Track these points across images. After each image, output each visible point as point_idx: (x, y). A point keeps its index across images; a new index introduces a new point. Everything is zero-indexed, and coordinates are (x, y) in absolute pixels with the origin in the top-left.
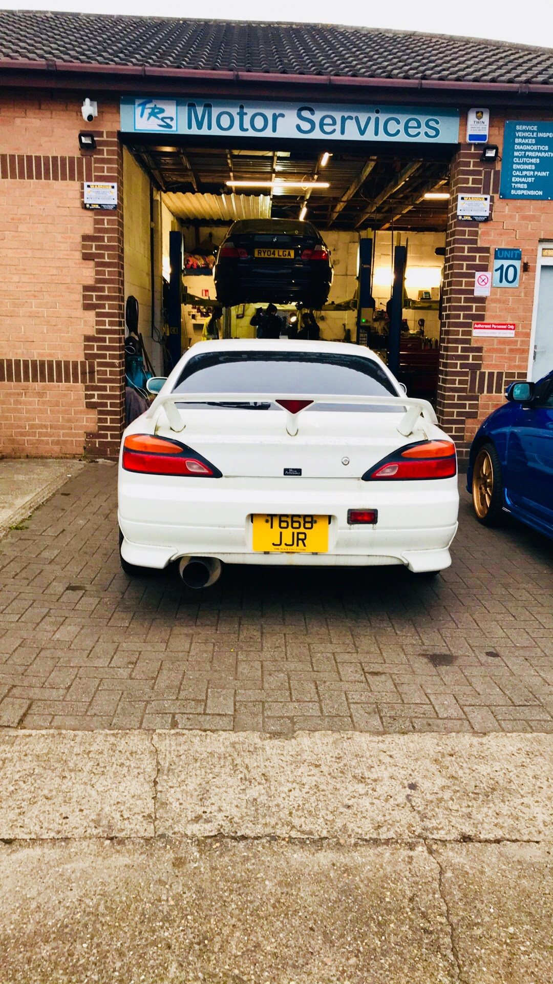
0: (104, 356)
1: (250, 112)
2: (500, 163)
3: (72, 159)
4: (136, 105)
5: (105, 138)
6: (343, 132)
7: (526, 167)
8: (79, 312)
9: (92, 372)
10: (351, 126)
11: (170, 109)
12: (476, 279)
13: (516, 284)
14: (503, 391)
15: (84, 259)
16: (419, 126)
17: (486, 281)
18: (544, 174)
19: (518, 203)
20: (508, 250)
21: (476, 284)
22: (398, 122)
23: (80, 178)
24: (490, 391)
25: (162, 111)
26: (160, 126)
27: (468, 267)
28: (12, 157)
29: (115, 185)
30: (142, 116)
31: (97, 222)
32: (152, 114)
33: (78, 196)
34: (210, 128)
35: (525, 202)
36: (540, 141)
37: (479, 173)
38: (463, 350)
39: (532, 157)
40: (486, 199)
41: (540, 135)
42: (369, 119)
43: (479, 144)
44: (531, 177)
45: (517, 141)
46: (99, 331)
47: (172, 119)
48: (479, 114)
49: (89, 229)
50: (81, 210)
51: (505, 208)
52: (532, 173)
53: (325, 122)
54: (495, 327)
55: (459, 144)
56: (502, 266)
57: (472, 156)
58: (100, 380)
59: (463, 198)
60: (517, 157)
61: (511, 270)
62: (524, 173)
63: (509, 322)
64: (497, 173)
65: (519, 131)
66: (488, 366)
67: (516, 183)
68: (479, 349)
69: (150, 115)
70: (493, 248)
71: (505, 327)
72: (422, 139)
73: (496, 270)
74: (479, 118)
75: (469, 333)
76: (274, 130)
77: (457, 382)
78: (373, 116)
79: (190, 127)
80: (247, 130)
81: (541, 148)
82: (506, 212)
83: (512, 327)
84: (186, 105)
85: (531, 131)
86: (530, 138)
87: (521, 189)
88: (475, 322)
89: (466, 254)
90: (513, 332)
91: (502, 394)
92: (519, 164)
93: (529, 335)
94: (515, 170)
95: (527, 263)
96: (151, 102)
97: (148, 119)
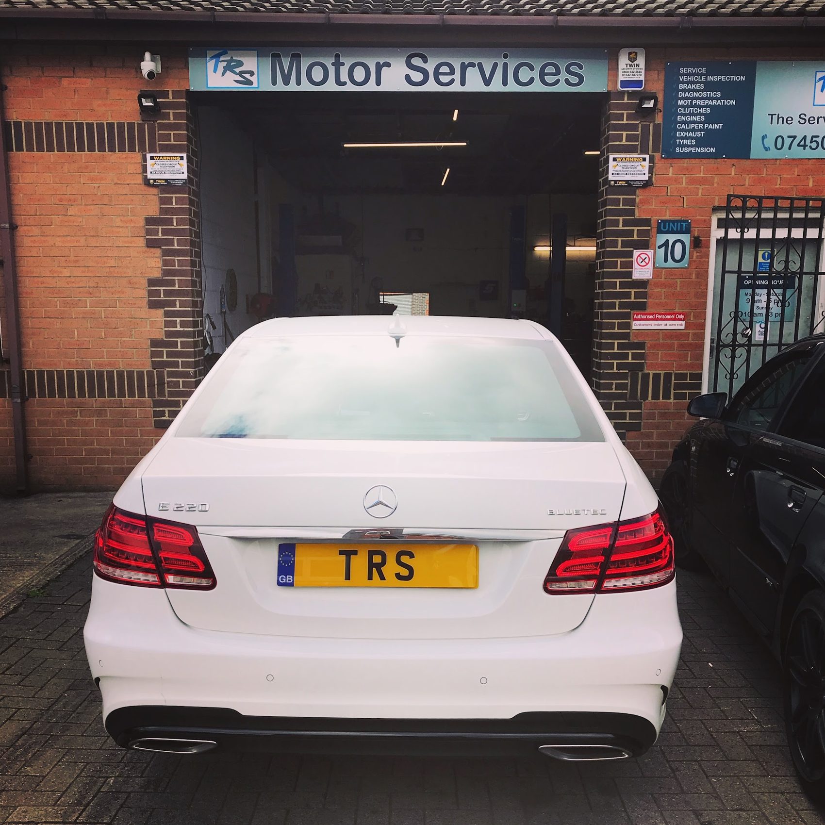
0: (176, 365)
1: (348, 62)
2: (661, 114)
3: (131, 126)
4: (208, 58)
5: (171, 99)
6: (463, 83)
7: (693, 118)
8: (144, 312)
9: (161, 384)
10: (473, 75)
11: (250, 63)
12: (634, 259)
13: (685, 264)
14: (672, 397)
15: (148, 247)
16: (558, 73)
17: (647, 260)
18: (716, 126)
19: (686, 163)
20: (673, 222)
21: (635, 265)
22: (532, 69)
23: (142, 149)
24: (655, 396)
25: (241, 64)
26: (236, 81)
27: (624, 244)
28: (59, 125)
29: (185, 155)
30: (215, 71)
31: (163, 201)
32: (228, 68)
33: (140, 170)
34: (298, 83)
35: (693, 161)
36: (709, 86)
37: (634, 127)
38: (621, 346)
39: (700, 107)
40: (644, 160)
41: (710, 78)
42: (495, 66)
43: (633, 92)
44: (700, 130)
45: (681, 87)
46: (169, 334)
47: (252, 74)
48: (632, 56)
49: (153, 210)
50: (143, 187)
51: (670, 170)
52: (701, 126)
53: (441, 71)
54: (660, 317)
55: (609, 93)
56: (667, 241)
57: (626, 107)
58: (171, 394)
59: (615, 160)
60: (682, 106)
61: (678, 246)
62: (692, 126)
63: (677, 310)
64: (657, 127)
65: (684, 74)
66: (652, 366)
67: (682, 138)
68: (641, 346)
69: (226, 69)
70: (655, 219)
71: (673, 317)
72: (562, 88)
73: (660, 247)
74: (632, 60)
75: (628, 326)
76: (378, 83)
77: (614, 386)
78: (501, 62)
79: (274, 83)
80: (344, 84)
81: (712, 94)
82: (670, 174)
83: (682, 317)
84: (268, 56)
85: (698, 74)
86: (698, 82)
87: (688, 146)
88: (635, 312)
89: (621, 227)
90: (683, 323)
91: (672, 400)
92: (684, 115)
93: (703, 326)
94: (679, 122)
95: (699, 237)
96: (226, 53)
97: (223, 75)
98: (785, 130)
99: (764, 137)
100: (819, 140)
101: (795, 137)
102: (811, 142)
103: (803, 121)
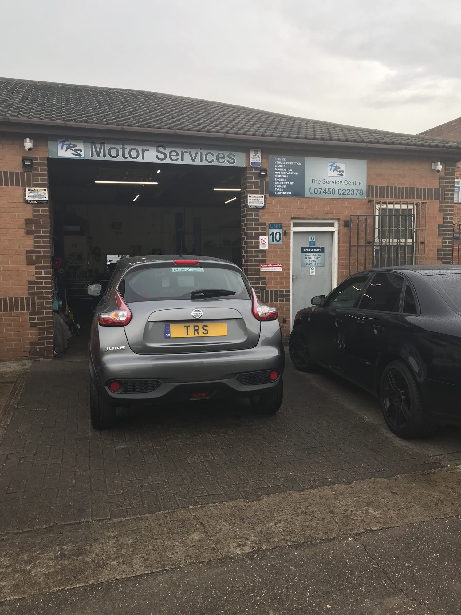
0: (42, 293)
1: (128, 148)
2: (268, 177)
3: (17, 174)
4: (58, 142)
5: (39, 161)
6: (182, 160)
7: (282, 180)
8: (25, 267)
9: (33, 304)
10: (187, 156)
11: (80, 146)
12: (260, 240)
13: (281, 242)
14: (278, 301)
15: (26, 234)
16: (224, 158)
17: (265, 241)
18: (291, 183)
19: (279, 199)
20: (275, 224)
21: (261, 243)
22: (213, 155)
23: (23, 184)
24: (272, 301)
25: (75, 146)
26: (73, 154)
27: (256, 234)
29: (46, 189)
30: (62, 149)
31: (34, 211)
32: (69, 148)
33: (22, 196)
34: (104, 156)
35: (282, 198)
36: (287, 166)
37: (257, 183)
38: (256, 279)
39: (284, 175)
40: (262, 197)
41: (287, 163)
42: (197, 153)
43: (257, 167)
44: (285, 185)
45: (276, 166)
46: (38, 278)
47: (81, 151)
48: (256, 152)
49: (30, 216)
50: (24, 204)
51: (273, 202)
52: (285, 183)
53: (172, 154)
54: (272, 266)
55: (246, 167)
56: (273, 232)
57: (254, 174)
58: (39, 308)
59: (250, 197)
60: (277, 174)
61: (278, 235)
62: (281, 183)
63: (279, 263)
64: (267, 183)
65: (276, 161)
66: (269, 288)
67: (277, 188)
68: (264, 278)
69: (67, 148)
71: (277, 266)
72: (226, 164)
73: (270, 235)
74: (256, 154)
75: (259, 270)
76: (143, 158)
78: (199, 151)
79: (92, 156)
80: (127, 158)
81: (289, 170)
82: (273, 204)
83: (281, 265)
84: (89, 143)
85: (282, 161)
86: (282, 164)
87: (280, 191)
88: (262, 263)
89: (254, 226)
90: (281, 268)
91: (278, 302)
92: (278, 178)
93: (289, 269)
94: (276, 181)
95: (286, 231)
96: (68, 140)
97: (66, 151)
98: (318, 186)
99: (310, 189)
100: (331, 190)
101: (322, 189)
102: (328, 191)
103: (324, 182)
